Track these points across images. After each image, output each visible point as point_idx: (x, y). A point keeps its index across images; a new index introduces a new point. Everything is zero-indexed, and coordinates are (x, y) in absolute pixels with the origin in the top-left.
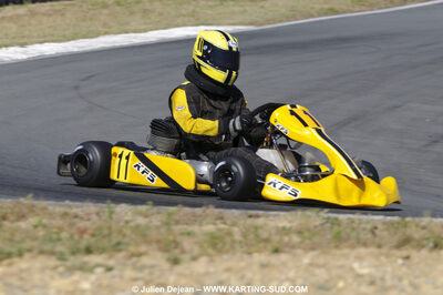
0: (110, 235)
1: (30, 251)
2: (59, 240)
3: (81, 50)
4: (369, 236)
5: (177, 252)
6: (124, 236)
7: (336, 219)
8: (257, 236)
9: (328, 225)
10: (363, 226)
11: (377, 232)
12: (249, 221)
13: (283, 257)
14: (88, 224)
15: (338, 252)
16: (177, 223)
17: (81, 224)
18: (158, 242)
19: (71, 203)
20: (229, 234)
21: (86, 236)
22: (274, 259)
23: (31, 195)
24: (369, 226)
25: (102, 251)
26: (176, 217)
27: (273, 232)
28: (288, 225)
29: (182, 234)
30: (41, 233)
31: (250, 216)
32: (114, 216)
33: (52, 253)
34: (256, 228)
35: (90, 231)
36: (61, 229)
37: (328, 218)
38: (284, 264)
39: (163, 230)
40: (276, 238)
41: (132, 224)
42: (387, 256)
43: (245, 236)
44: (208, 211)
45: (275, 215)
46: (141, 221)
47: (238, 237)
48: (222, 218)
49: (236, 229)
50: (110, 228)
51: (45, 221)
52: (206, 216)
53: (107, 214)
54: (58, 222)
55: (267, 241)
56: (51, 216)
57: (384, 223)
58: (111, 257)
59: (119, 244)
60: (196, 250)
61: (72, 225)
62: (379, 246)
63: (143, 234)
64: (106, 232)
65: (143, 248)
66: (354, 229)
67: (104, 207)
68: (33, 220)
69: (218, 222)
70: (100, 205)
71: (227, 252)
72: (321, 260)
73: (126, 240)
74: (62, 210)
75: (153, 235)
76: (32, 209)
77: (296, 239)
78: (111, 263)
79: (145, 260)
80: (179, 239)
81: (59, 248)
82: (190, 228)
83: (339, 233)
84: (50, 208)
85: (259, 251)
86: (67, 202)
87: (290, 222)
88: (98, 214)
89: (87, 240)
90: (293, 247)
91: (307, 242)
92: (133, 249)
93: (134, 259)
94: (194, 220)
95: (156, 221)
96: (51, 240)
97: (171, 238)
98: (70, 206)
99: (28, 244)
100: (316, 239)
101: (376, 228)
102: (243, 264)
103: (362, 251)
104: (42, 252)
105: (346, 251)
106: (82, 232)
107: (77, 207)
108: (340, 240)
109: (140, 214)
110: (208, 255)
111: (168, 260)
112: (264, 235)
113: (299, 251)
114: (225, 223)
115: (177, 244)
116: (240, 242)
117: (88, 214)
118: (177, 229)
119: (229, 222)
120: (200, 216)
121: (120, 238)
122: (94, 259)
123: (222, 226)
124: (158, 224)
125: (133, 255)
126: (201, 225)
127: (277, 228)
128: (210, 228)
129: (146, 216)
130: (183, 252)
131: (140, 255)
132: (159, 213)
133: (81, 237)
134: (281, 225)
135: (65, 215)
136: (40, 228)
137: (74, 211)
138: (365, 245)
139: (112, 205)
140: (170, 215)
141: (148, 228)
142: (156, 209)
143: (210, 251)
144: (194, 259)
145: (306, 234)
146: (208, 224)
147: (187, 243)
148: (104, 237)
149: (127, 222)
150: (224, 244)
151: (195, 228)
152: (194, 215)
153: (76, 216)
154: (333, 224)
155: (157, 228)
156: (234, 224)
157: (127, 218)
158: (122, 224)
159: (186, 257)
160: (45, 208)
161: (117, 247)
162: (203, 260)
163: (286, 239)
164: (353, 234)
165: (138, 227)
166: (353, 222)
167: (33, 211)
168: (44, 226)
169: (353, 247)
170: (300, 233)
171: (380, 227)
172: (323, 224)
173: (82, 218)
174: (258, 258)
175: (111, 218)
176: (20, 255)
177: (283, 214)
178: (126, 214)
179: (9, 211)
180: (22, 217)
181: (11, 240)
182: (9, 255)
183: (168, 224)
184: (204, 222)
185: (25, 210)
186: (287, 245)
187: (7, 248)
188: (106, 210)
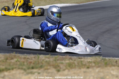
0: (39, 63)
1: (15, 68)
2: (24, 65)
4: (115, 63)
5: (59, 68)
6: (43, 64)
7: (105, 59)
8: (82, 64)
9: (103, 60)
11: (117, 62)
12: (79, 60)
13: (90, 70)
15: (106, 68)
16: (58, 60)
17: (30, 61)
18: (53, 65)
19: (26, 55)
20: (74, 63)
22: (88, 70)
23: (14, 52)
24: (115, 61)
25: (37, 68)
26: (58, 59)
27: (87, 62)
28: (91, 61)
29: (60, 63)
30: (18, 63)
31: (79, 58)
32: (39, 58)
33: (22, 69)
34: (82, 61)
35: (33, 62)
36: (24, 62)
37: (103, 59)
38: (91, 72)
39: (54, 62)
40: (88, 64)
41: (45, 60)
43: (78, 63)
44: (67, 57)
45: (87, 58)
46: (47, 60)
47: (76, 64)
48: (71, 59)
49: (75, 62)
50: (38, 61)
51: (19, 60)
52: (67, 58)
53: (37, 58)
54: (23, 60)
55: (85, 65)
56: (21, 58)
60: (64, 68)
62: (118, 66)
63: (48, 63)
64: (37, 63)
65: (49, 67)
66: (110, 62)
67: (36, 56)
68: (15, 60)
70: (35, 55)
71: (74, 68)
72: (102, 70)
73: (44, 65)
75: (51, 63)
76: (15, 56)
77: (93, 65)
78: (40, 71)
79: (49, 71)
80: (59, 64)
81: (24, 67)
82: (62, 62)
83: (106, 63)
84: (20, 56)
85: (83, 68)
86: (25, 54)
87: (91, 60)
88: (34, 58)
89: (32, 65)
91: (97, 65)
92: (46, 67)
93: (46, 71)
94: (63, 59)
95: (51, 60)
96: (21, 65)
97: (57, 64)
98: (26, 56)
99: (14, 66)
100: (100, 64)
102: (78, 72)
104: (19, 68)
105: (109, 68)
106: (31, 63)
107: (28, 56)
108: (107, 65)
109: (47, 58)
112: (84, 63)
113: (95, 68)
114: (72, 60)
115: (58, 66)
117: (32, 58)
119: (73, 60)
122: (34, 70)
123: (71, 61)
125: (46, 69)
126: (65, 61)
127: (88, 61)
128: (67, 61)
129: (49, 58)
130: (60, 68)
131: (48, 69)
132: (52, 57)
133: (30, 65)
135: (25, 58)
137: (27, 57)
138: (114, 66)
139: (39, 55)
140: (56, 58)
142: (51, 56)
143: (69, 68)
144: (64, 70)
145: (96, 63)
147: (61, 66)
149: (43, 60)
150: (73, 66)
151: (64, 62)
152: (63, 58)
153: (28, 58)
155: (53, 61)
156: (75, 60)
157: (43, 59)
158: (42, 60)
159: (61, 70)
161: (41, 67)
162: (67, 71)
163: (91, 65)
165: (46, 61)
166: (110, 60)
168: (19, 61)
169: (110, 67)
170: (94, 63)
172: (101, 60)
173: (30, 59)
174: (83, 70)
175: (38, 59)
176: (13, 69)
177: (89, 57)
178: (43, 58)
179: (9, 57)
180: (12, 59)
181: (10, 65)
182: (9, 69)
183: (55, 60)
184: (66, 60)
185: (13, 57)
186: (91, 66)
187: (9, 67)
188: (37, 56)
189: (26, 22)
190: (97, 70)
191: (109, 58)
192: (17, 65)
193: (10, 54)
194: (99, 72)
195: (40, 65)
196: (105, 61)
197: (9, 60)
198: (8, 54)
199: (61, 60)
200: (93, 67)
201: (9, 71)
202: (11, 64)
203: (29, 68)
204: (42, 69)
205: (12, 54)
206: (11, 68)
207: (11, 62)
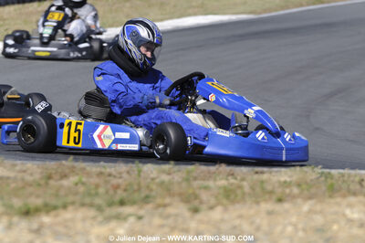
0: (139, 189)
1: (73, 203)
2: (97, 194)
4: (358, 187)
5: (196, 203)
6: (151, 190)
7: (329, 173)
8: (263, 189)
9: (323, 178)
10: (351, 179)
11: (364, 183)
12: (256, 177)
13: (286, 205)
14: (120, 181)
15: (332, 201)
16: (195, 179)
17: (115, 181)
18: (180, 195)
19: (105, 164)
20: (240, 187)
21: (119, 192)
22: (278, 207)
23: (72, 157)
24: (357, 179)
25: (133, 203)
26: (194, 174)
27: (277, 185)
28: (288, 179)
29: (200, 188)
30: (81, 189)
31: (257, 173)
32: (142, 174)
33: (91, 205)
34: (262, 182)
35: (123, 187)
36: (97, 186)
37: (323, 173)
38: (287, 211)
39: (184, 184)
40: (279, 191)
41: (157, 180)
43: (252, 188)
44: (221, 169)
45: (277, 172)
46: (165, 178)
47: (247, 189)
48: (233, 175)
49: (245, 183)
50: (139, 184)
51: (84, 179)
52: (220, 173)
53: (136, 172)
54: (95, 180)
55: (271, 192)
56: (89, 175)
58: (141, 208)
59: (147, 197)
60: (213, 201)
61: (107, 182)
63: (167, 189)
64: (136, 187)
65: (167, 200)
66: (344, 181)
68: (74, 179)
69: (230, 178)
70: (130, 165)
71: (238, 202)
72: (318, 208)
73: (153, 194)
74: (98, 169)
75: (176, 189)
76: (73, 169)
77: (296, 190)
78: (142, 212)
79: (169, 210)
80: (197, 192)
81: (98, 201)
82: (206, 183)
83: (332, 185)
84: (88, 169)
85: (266, 201)
86: (102, 163)
87: (290, 177)
88: (128, 172)
89: (120, 194)
90: (294, 197)
91: (306, 192)
92: (159, 201)
93: (160, 210)
94: (210, 176)
95: (177, 177)
96: (89, 194)
97: (191, 191)
98: (104, 167)
99: (70, 199)
100: (313, 190)
101: (363, 180)
102: (252, 212)
103: (352, 199)
104: (83, 205)
105: (339, 200)
106: (116, 187)
107: (111, 167)
108: (333, 191)
109: (164, 172)
110: (223, 205)
111: (190, 209)
112: (269, 188)
113: (299, 201)
114: (236, 179)
115: (196, 197)
116: (249, 194)
117: (120, 173)
118: (196, 184)
119: (239, 178)
120: (214, 173)
121: (147, 193)
122: (127, 210)
123: (232, 181)
124: (180, 180)
125: (159, 206)
126: (215, 180)
127: (279, 182)
128: (223, 183)
129: (169, 174)
130: (201, 202)
131: (165, 206)
132: (179, 171)
133: (115, 192)
134: (282, 179)
135: (100, 174)
136: (79, 185)
137: (108, 170)
138: (354, 194)
139: (140, 165)
140: (189, 172)
141: (171, 183)
142: (177, 168)
143: (225, 201)
144: (211, 208)
145: (304, 186)
146: (222, 179)
147: (204, 196)
148: (135, 191)
149: (153, 179)
150: (236, 196)
151: (211, 183)
152: (209, 172)
153: (110, 175)
154: (326, 178)
155: (179, 183)
156: (243, 179)
157: (152, 176)
158: (149, 180)
159: (204, 207)
160: (83, 169)
161: (146, 200)
162: (219, 209)
163: (288, 191)
164: (344, 186)
165: (162, 183)
166: (343, 176)
167: (73, 172)
168: (83, 184)
169: (344, 196)
170: (299, 185)
172: (318, 178)
173: (115, 177)
174: (265, 206)
175: (139, 175)
176: (65, 207)
177: (284, 170)
178: (152, 172)
179: (53, 172)
180: (64, 176)
181: (56, 195)
183: (187, 180)
184: (218, 178)
185: (67, 171)
186: (289, 195)
188: (135, 169)
190: (306, 207)
191: (341, 171)
192: (76, 194)
194: (310, 211)
195: (143, 195)
196: (329, 181)
197: (57, 180)
199: (204, 180)
201: (53, 213)
202: (62, 193)
203: (111, 204)
204: (149, 206)
205: (64, 163)
206: (59, 203)
207: (62, 186)
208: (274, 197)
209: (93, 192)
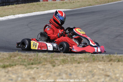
1: (18, 64)
2: (25, 61)
3: (29, 16)
4: (102, 59)
5: (54, 64)
6: (41, 60)
7: (93, 55)
8: (74, 60)
9: (91, 57)
10: (100, 57)
11: (104, 58)
12: (72, 56)
13: (81, 64)
14: (32, 58)
15: (94, 63)
16: (54, 57)
17: (30, 58)
18: (49, 61)
19: (27, 53)
20: (67, 59)
21: (32, 61)
22: (78, 65)
23: (17, 51)
24: (102, 57)
25: (35, 64)
26: (54, 56)
27: (78, 59)
28: (81, 57)
29: (55, 60)
30: (20, 60)
31: (72, 55)
32: (38, 56)
33: (23, 65)
34: (74, 58)
35: (32, 59)
36: (25, 59)
37: (91, 55)
38: (81, 66)
39: (51, 59)
40: (78, 60)
41: (43, 57)
42: (106, 64)
43: (71, 60)
45: (78, 55)
46: (45, 57)
49: (69, 58)
50: (37, 58)
51: (21, 57)
52: (61, 55)
53: (36, 55)
54: (24, 57)
55: (76, 61)
56: (23, 56)
57: (105, 56)
58: (38, 65)
59: (40, 62)
60: (59, 63)
61: (28, 58)
62: (104, 61)
63: (45, 60)
64: (36, 59)
65: (46, 63)
66: (98, 57)
68: (18, 57)
69: (64, 57)
70: (35, 53)
71: (67, 63)
72: (90, 65)
73: (41, 61)
75: (48, 60)
76: (18, 54)
77: (83, 60)
78: (38, 67)
79: (46, 66)
80: (54, 61)
81: (25, 63)
82: (57, 58)
83: (94, 58)
84: (22, 54)
85: (75, 63)
86: (26, 53)
87: (82, 56)
88: (34, 55)
90: (83, 62)
91: (86, 61)
92: (43, 63)
93: (44, 66)
94: (58, 56)
96: (23, 62)
97: (53, 60)
99: (17, 63)
100: (89, 60)
101: (103, 57)
102: (71, 66)
103: (100, 62)
104: (21, 65)
105: (96, 63)
106: (31, 59)
108: (94, 60)
109: (45, 55)
110: (62, 64)
111: (52, 66)
112: (76, 59)
113: (85, 63)
114: (66, 57)
115: (54, 62)
116: (70, 61)
117: (32, 55)
118: (54, 58)
121: (40, 61)
122: (34, 66)
123: (65, 57)
125: (43, 65)
126: (60, 57)
127: (79, 58)
128: (62, 58)
129: (46, 55)
130: (56, 64)
131: (45, 65)
132: (49, 55)
133: (30, 61)
134: (80, 57)
135: (26, 56)
137: (28, 55)
138: (101, 61)
139: (38, 53)
140: (52, 55)
141: (47, 58)
142: (48, 54)
143: (62, 63)
144: (59, 65)
145: (86, 59)
147: (56, 62)
148: (36, 61)
149: (41, 57)
150: (66, 62)
151: (59, 58)
152: (58, 55)
153: (29, 56)
154: (92, 56)
155: (49, 58)
156: (68, 57)
157: (41, 56)
159: (56, 65)
161: (39, 63)
162: (61, 66)
163: (81, 60)
164: (98, 59)
166: (97, 56)
167: (18, 55)
168: (21, 58)
169: (98, 62)
170: (84, 59)
171: (104, 57)
172: (90, 57)
173: (30, 56)
174: (74, 65)
175: (37, 56)
176: (15, 65)
177: (80, 54)
178: (41, 55)
179: (12, 55)
180: (15, 56)
181: (13, 62)
182: (13, 65)
183: (52, 57)
185: (16, 55)
186: (81, 62)
187: (12, 64)
189: (28, 25)
190: (86, 65)
191: (97, 54)
192: (19, 61)
193: (13, 52)
194: (88, 66)
195: (38, 62)
196: (93, 57)
197: (13, 57)
198: (12, 52)
199: (56, 57)
200: (82, 62)
201: (12, 67)
202: (15, 61)
203: (29, 64)
204: (40, 65)
205: (15, 52)
206: (14, 64)
207: (15, 59)
208: (77, 62)
209: (24, 61)
